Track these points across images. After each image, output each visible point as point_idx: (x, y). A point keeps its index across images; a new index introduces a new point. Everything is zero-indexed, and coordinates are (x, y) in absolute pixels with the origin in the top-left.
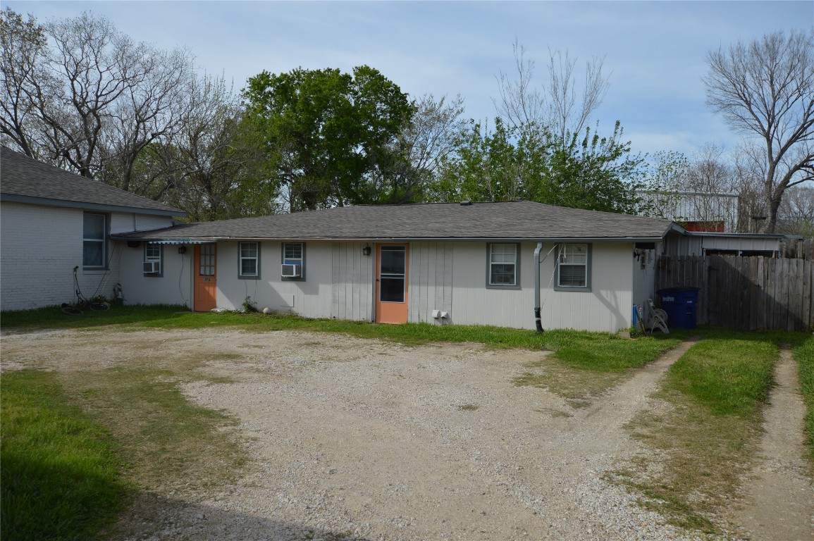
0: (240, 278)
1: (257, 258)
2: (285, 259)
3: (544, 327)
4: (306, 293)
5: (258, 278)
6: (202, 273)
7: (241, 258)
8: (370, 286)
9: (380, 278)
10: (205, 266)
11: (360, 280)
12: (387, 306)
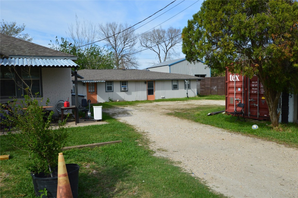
0: (106, 92)
1: (112, 86)
2: (121, 86)
3: (189, 96)
4: (128, 94)
5: (113, 91)
6: (89, 91)
7: (107, 86)
8: (146, 92)
9: (148, 89)
10: (90, 89)
11: (143, 90)
12: (150, 96)
